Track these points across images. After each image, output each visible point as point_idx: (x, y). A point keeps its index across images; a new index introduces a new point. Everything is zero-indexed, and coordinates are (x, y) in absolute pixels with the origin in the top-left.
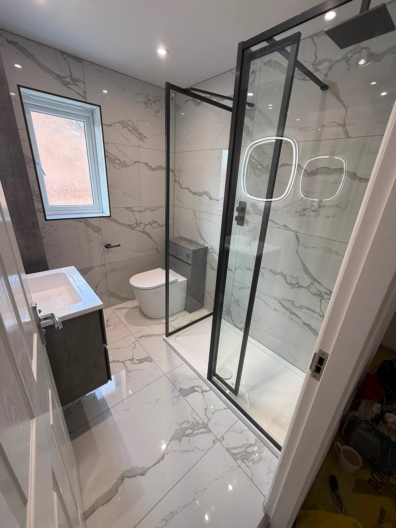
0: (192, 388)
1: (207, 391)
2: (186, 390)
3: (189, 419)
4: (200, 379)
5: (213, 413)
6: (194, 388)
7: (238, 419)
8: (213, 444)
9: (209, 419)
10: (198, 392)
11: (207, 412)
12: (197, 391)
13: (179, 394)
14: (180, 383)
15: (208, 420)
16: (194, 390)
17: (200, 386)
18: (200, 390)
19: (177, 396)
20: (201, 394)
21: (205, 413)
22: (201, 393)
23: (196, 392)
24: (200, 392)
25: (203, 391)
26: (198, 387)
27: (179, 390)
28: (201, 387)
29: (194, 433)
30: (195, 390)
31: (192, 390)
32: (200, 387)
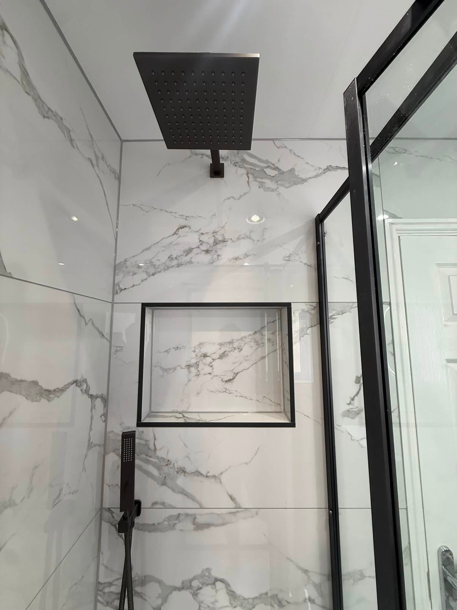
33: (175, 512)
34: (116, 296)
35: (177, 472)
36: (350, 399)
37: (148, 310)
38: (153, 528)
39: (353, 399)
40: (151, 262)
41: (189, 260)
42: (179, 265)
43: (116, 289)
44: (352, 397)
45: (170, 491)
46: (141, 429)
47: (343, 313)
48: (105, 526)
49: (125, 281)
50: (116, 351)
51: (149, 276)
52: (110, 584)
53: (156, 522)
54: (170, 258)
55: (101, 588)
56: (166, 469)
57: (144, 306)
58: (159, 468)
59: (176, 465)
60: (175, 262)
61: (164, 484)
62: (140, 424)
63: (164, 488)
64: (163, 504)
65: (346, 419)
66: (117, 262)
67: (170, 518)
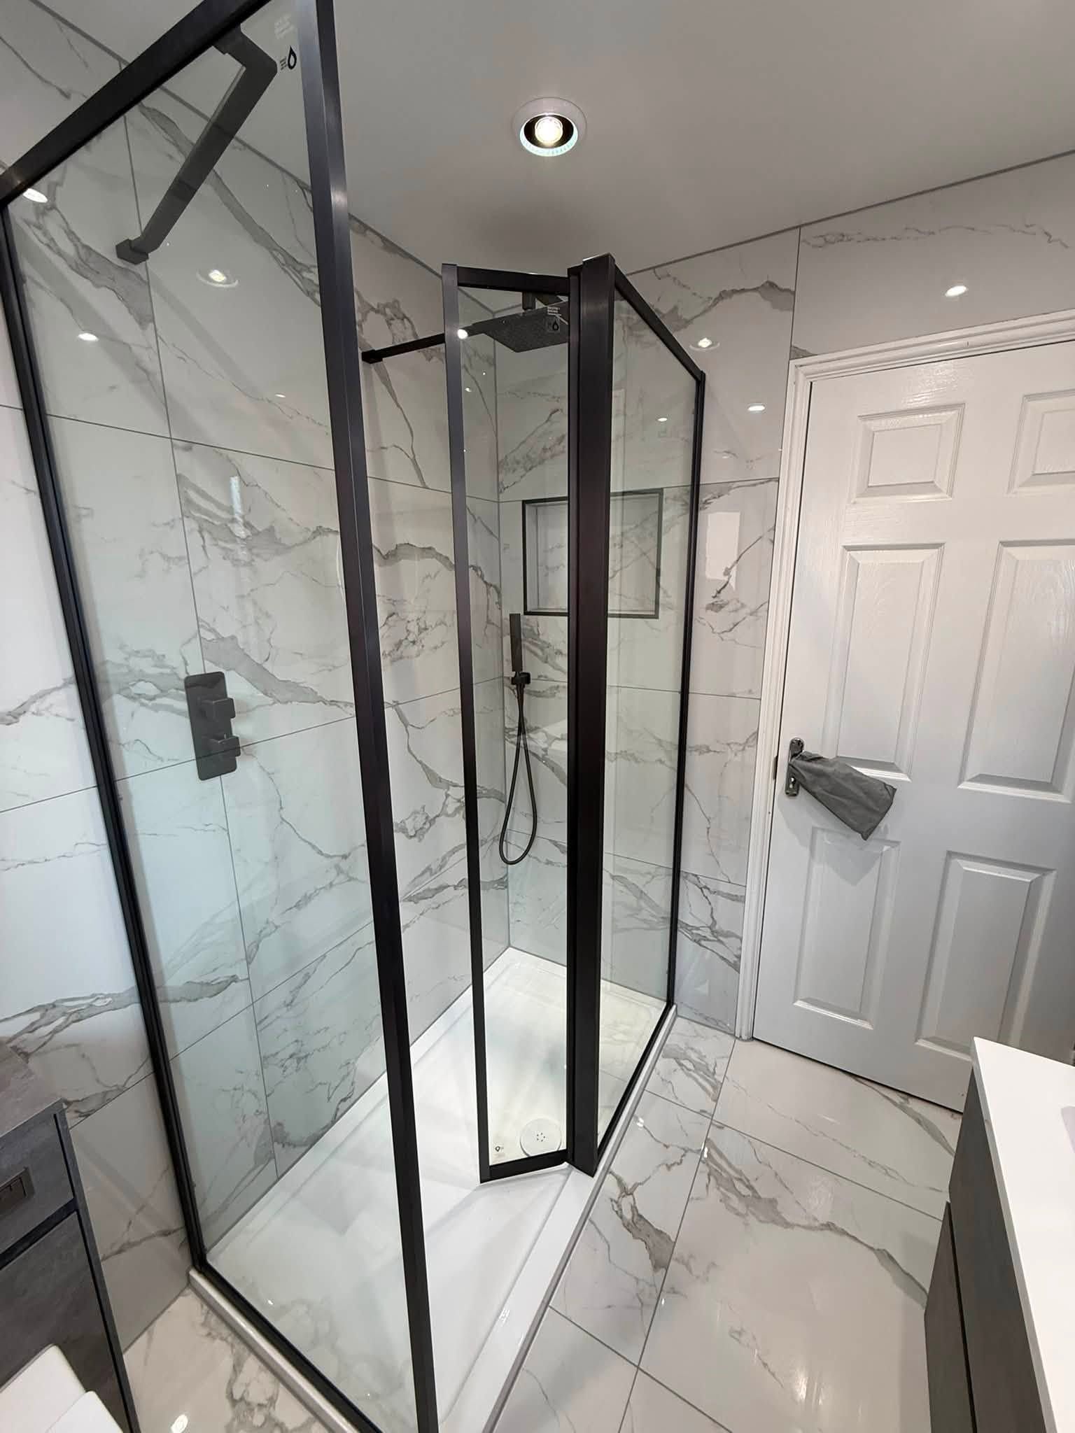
0: (633, 1230)
1: (620, 1181)
2: (651, 1245)
3: (718, 1201)
4: (590, 1215)
5: (667, 1147)
6: (631, 1221)
7: (645, 1092)
8: (726, 1128)
9: (686, 1151)
10: (637, 1205)
11: (674, 1161)
12: (634, 1208)
13: (672, 1263)
14: (637, 1280)
15: (689, 1154)
16: (635, 1220)
17: (613, 1206)
18: (626, 1203)
19: (683, 1268)
20: (635, 1193)
21: (678, 1164)
22: (632, 1194)
23: (637, 1211)
24: (634, 1199)
25: (626, 1192)
26: (619, 1212)
27: (664, 1270)
28: (616, 1202)
29: (736, 1176)
30: (633, 1218)
31: (637, 1225)
32: (618, 1206)
33: (556, 684)
34: (501, 495)
35: (556, 653)
36: (715, 592)
37: (527, 507)
38: (538, 694)
39: (719, 592)
40: (527, 456)
41: (562, 449)
42: (552, 456)
43: (500, 488)
44: (718, 590)
45: (551, 668)
46: (527, 617)
47: (719, 496)
48: (506, 689)
49: (507, 478)
50: (505, 549)
51: (527, 471)
52: (513, 730)
53: (541, 691)
54: (545, 450)
55: (507, 731)
56: (547, 650)
57: (525, 503)
58: (542, 650)
59: (555, 648)
60: (548, 454)
61: (546, 662)
62: (526, 613)
63: (546, 664)
64: (546, 677)
65: (709, 612)
66: (500, 459)
67: (551, 688)
